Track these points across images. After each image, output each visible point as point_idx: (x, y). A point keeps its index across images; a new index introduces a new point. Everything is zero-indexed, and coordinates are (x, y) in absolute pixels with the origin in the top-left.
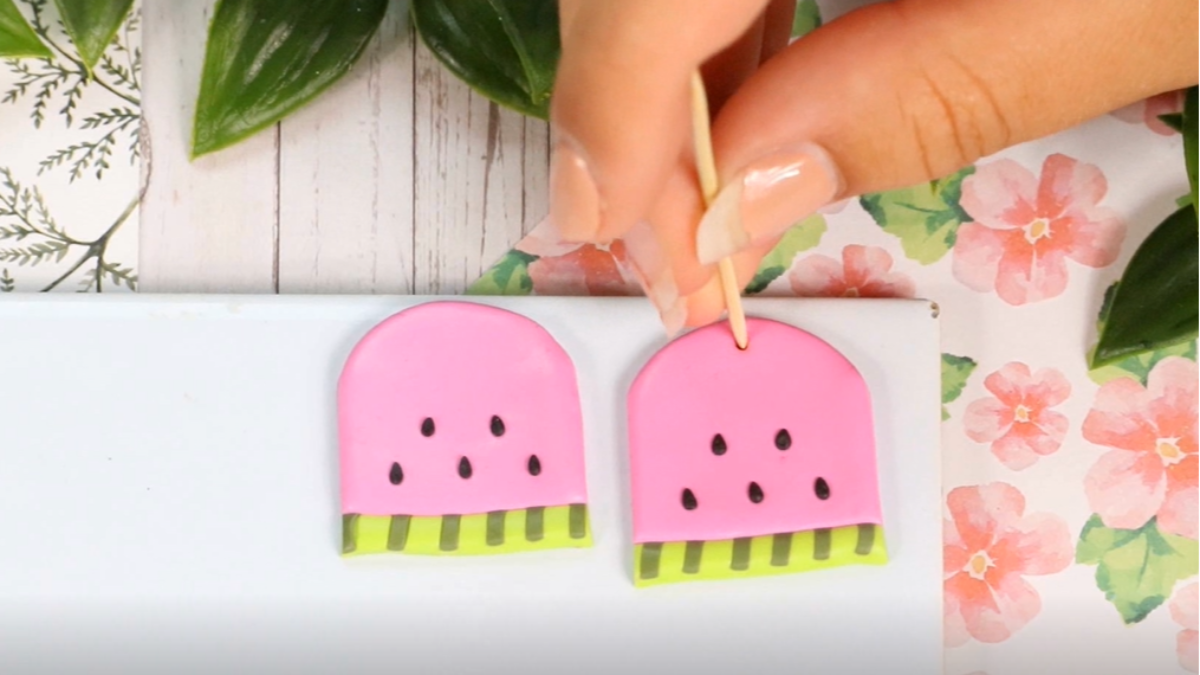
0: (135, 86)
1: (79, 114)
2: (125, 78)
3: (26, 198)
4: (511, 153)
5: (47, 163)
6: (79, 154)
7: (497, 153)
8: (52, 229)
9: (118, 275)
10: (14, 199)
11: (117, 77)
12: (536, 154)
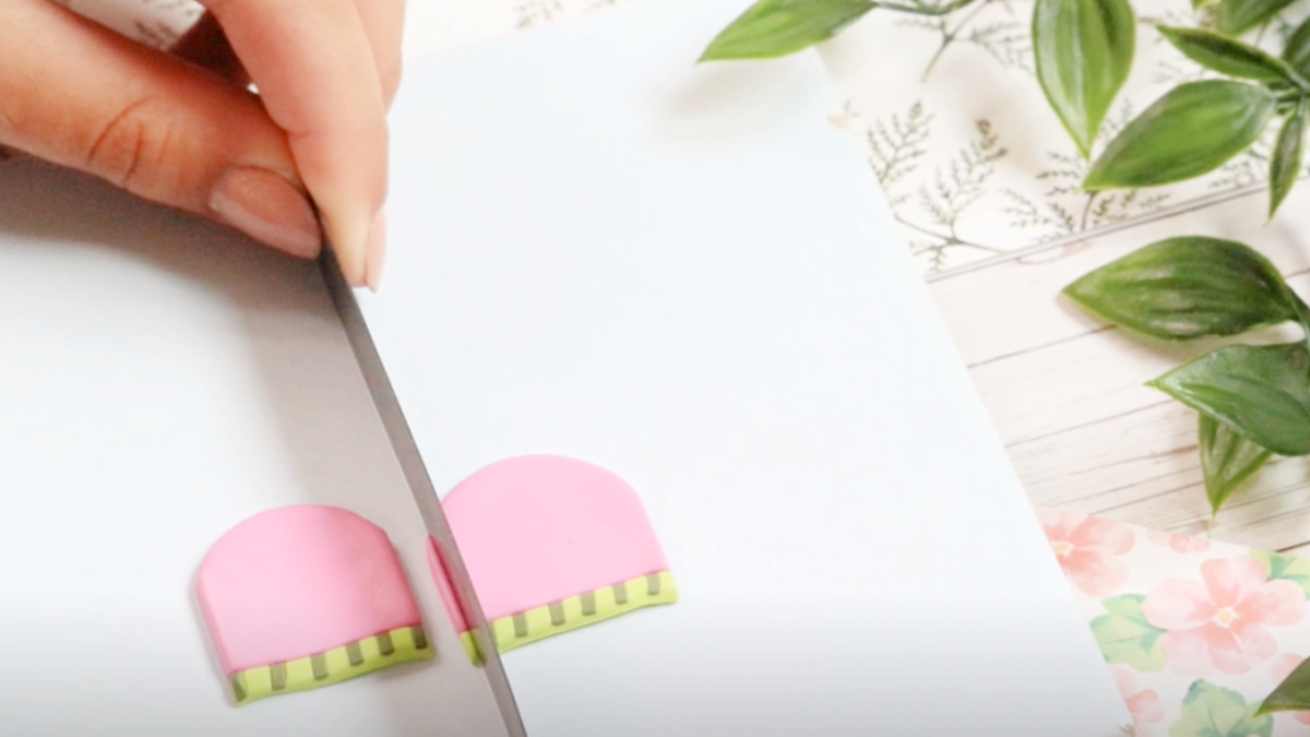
0: (1096, 222)
1: (1059, 199)
2: (1100, 214)
3: (975, 189)
4: (1167, 466)
5: (1009, 192)
6: (1026, 208)
7: (1158, 459)
8: (956, 211)
9: (937, 260)
10: (971, 182)
11: (1098, 209)
12: (1173, 483)
